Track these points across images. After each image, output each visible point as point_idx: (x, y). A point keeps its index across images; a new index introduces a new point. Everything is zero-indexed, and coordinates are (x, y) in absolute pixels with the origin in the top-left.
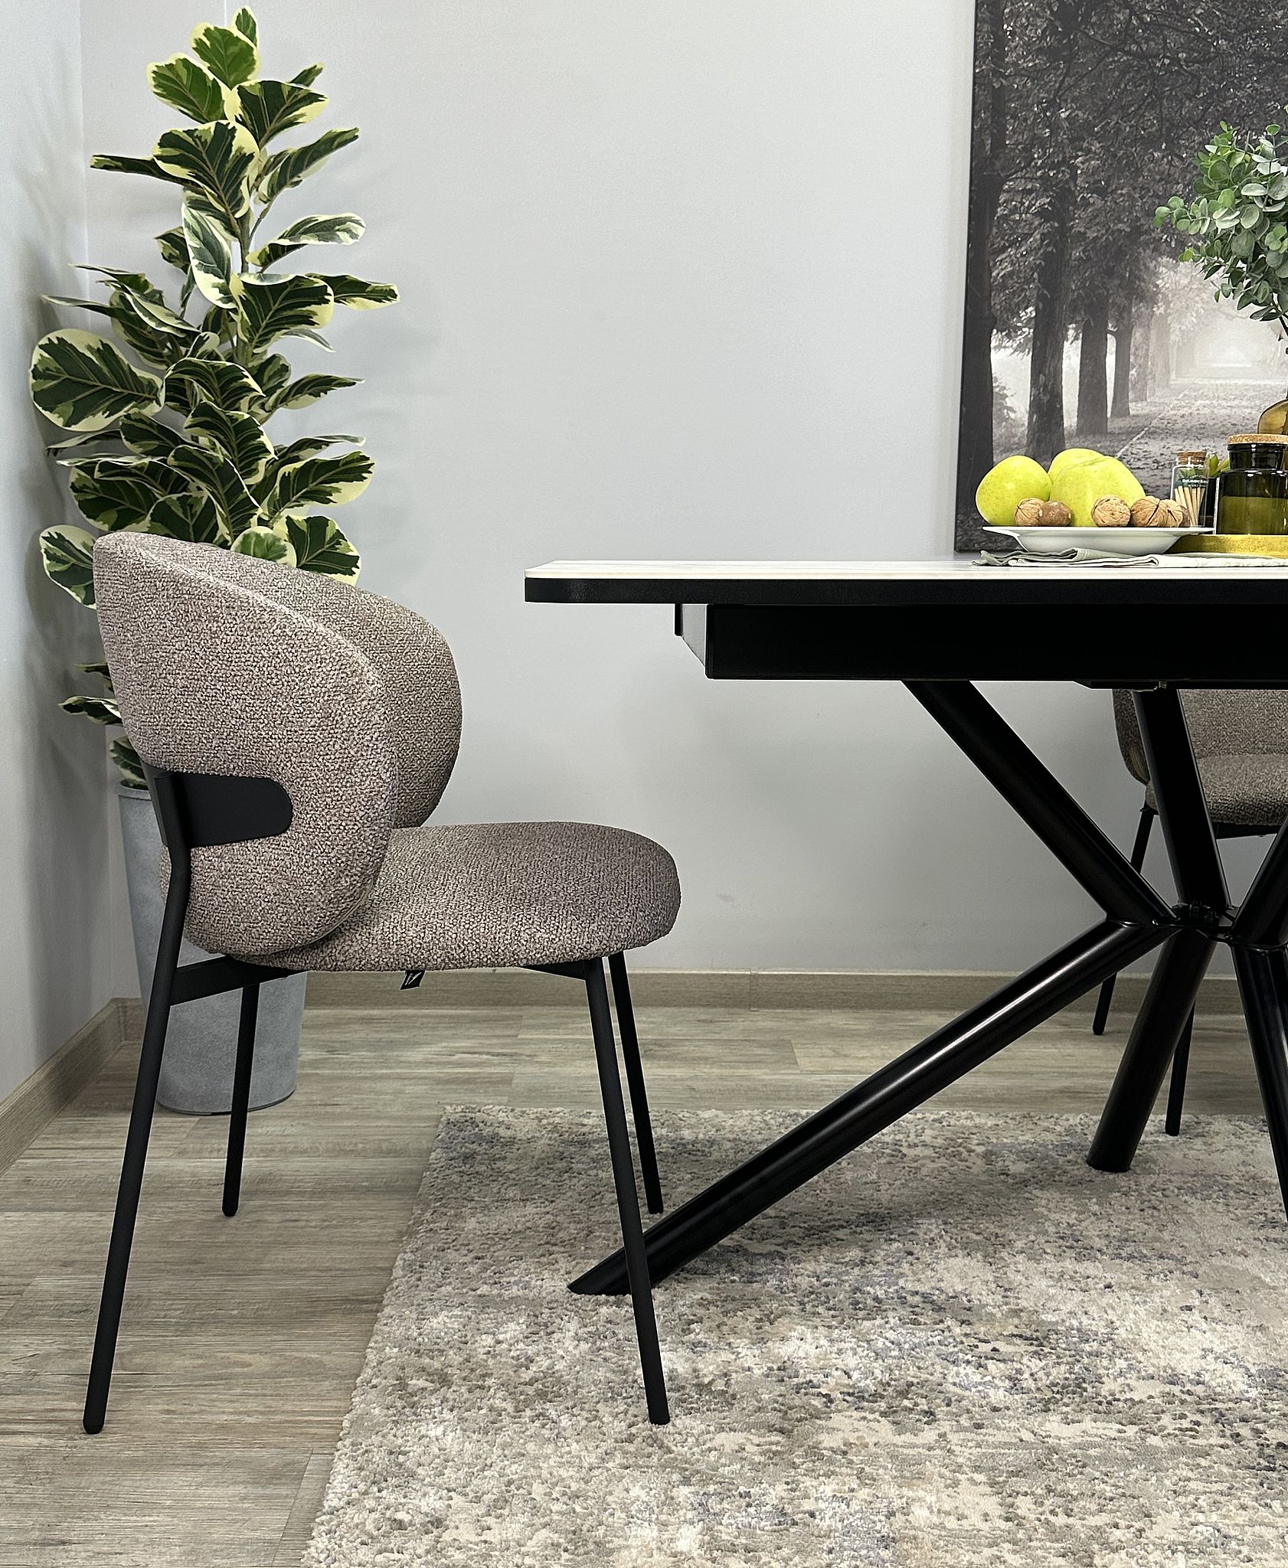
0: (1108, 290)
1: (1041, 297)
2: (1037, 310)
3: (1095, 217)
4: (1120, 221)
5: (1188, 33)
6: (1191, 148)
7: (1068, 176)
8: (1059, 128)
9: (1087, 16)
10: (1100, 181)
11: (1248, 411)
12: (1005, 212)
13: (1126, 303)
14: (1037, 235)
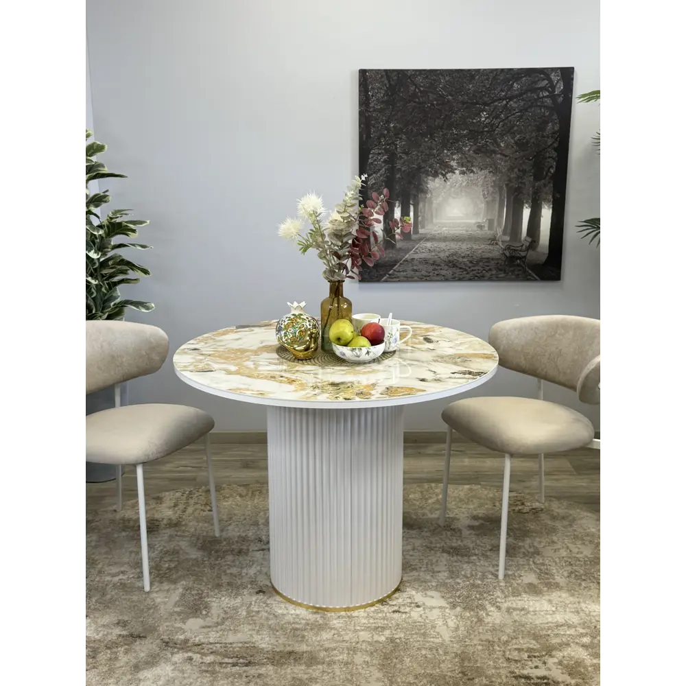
0: (410, 189)
3: (405, 163)
4: (414, 164)
5: (437, 94)
6: (439, 137)
7: (394, 148)
8: (390, 130)
10: (406, 150)
12: (372, 161)
13: (416, 193)
14: (384, 169)
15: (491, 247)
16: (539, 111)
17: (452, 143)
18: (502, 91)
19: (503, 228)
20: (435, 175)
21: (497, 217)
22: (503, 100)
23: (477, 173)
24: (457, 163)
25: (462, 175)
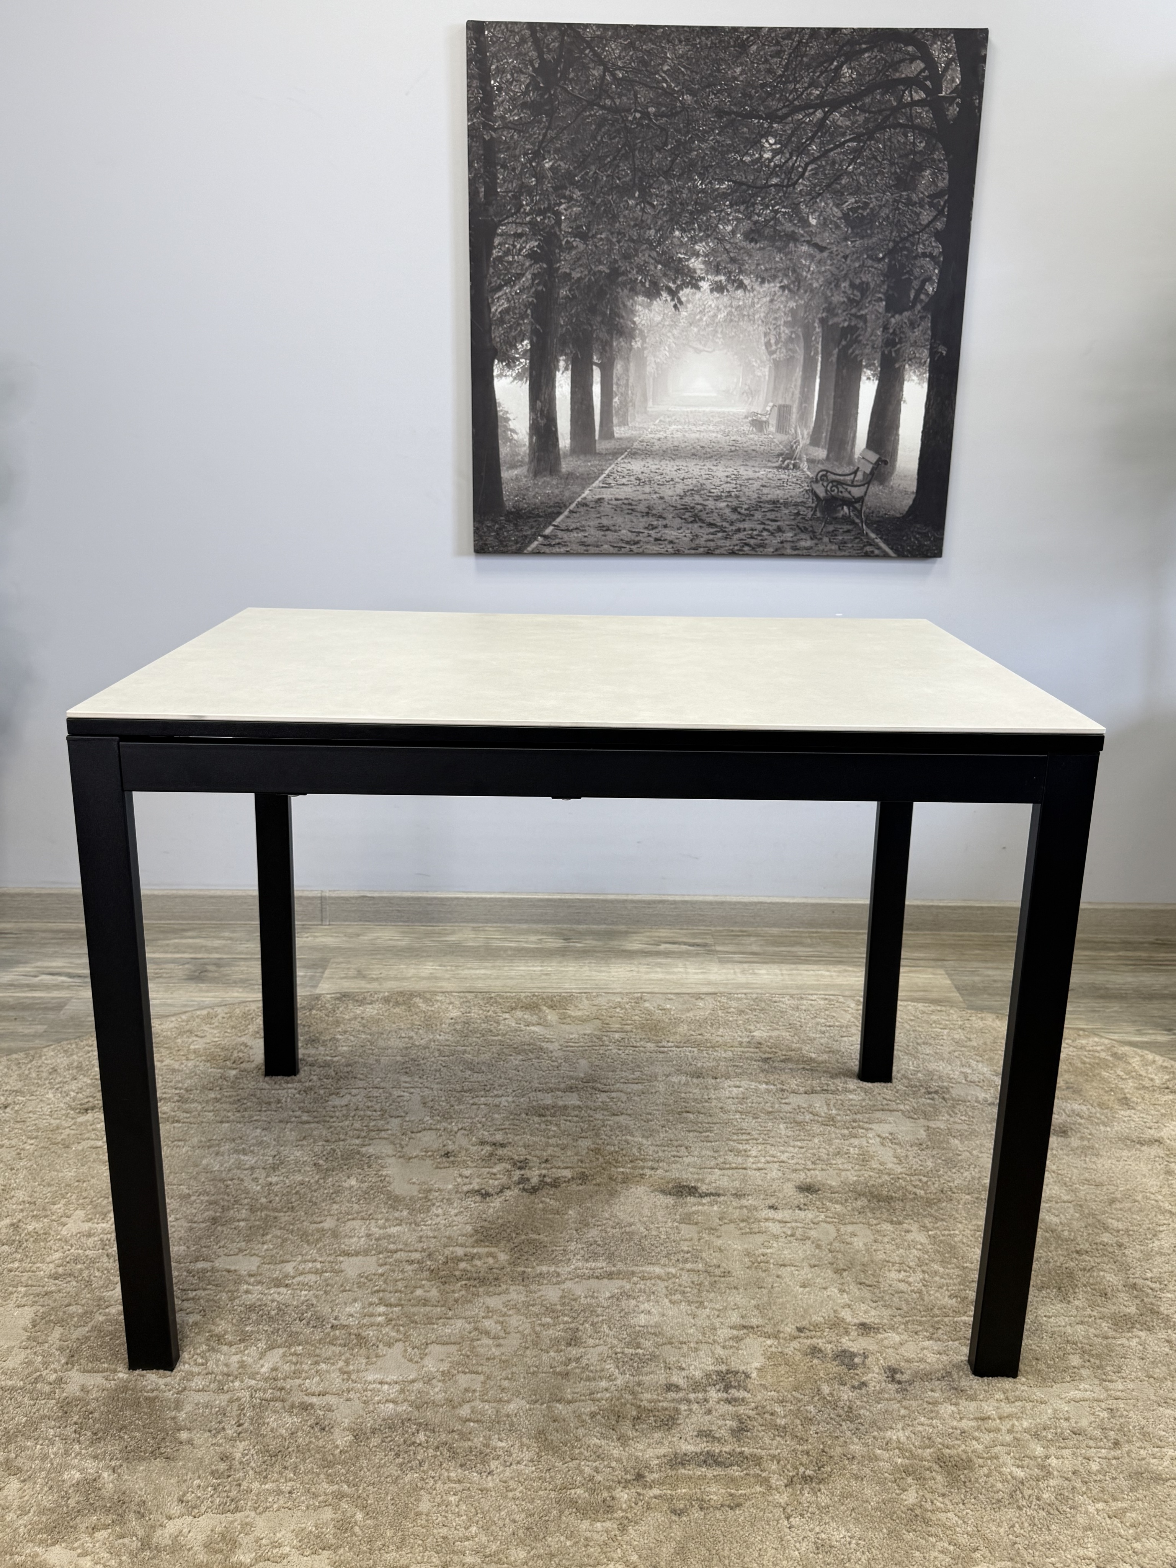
0: (591, 326)
1: (534, 332)
2: (531, 343)
3: (579, 259)
4: (601, 263)
5: (657, 88)
6: (661, 197)
7: (553, 222)
8: (543, 177)
9: (565, 73)
10: (581, 226)
11: (714, 435)
12: (500, 254)
13: (609, 339)
14: (529, 276)
15: (783, 475)
16: (902, 139)
17: (691, 213)
18: (813, 84)
19: (812, 425)
20: (653, 292)
21: (797, 401)
22: (816, 107)
23: (753, 289)
24: (704, 262)
25: (716, 294)
